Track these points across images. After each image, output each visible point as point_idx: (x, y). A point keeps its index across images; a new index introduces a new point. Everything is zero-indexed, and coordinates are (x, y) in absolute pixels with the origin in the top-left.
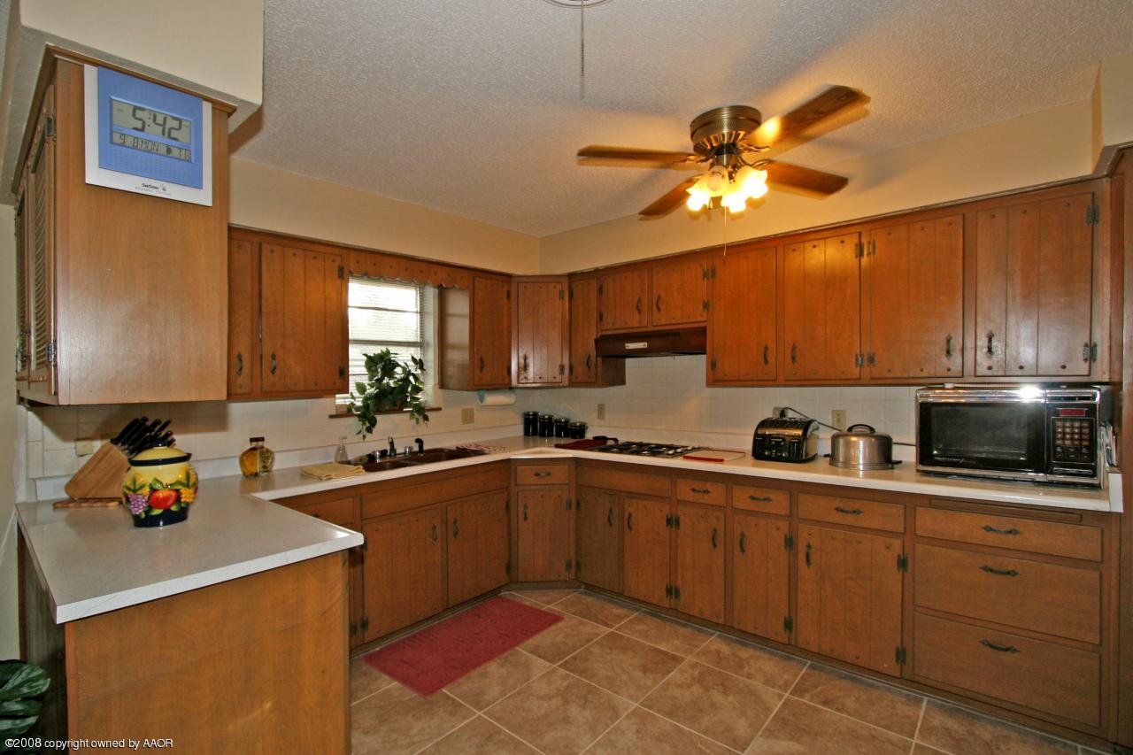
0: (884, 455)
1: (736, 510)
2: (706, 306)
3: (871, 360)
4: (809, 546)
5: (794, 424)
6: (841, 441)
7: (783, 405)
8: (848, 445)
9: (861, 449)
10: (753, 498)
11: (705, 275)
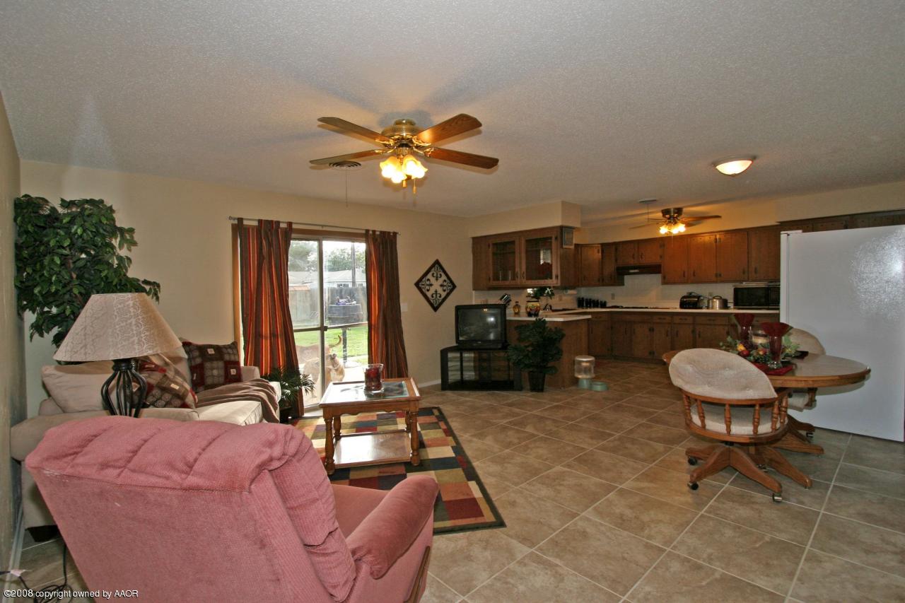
0: (724, 304)
1: (675, 324)
2: (661, 257)
3: (720, 275)
4: (699, 332)
5: (694, 297)
6: (711, 301)
7: (690, 291)
8: (713, 302)
9: (717, 303)
10: (681, 319)
11: (661, 246)
